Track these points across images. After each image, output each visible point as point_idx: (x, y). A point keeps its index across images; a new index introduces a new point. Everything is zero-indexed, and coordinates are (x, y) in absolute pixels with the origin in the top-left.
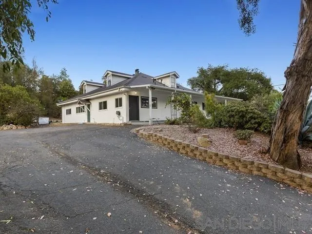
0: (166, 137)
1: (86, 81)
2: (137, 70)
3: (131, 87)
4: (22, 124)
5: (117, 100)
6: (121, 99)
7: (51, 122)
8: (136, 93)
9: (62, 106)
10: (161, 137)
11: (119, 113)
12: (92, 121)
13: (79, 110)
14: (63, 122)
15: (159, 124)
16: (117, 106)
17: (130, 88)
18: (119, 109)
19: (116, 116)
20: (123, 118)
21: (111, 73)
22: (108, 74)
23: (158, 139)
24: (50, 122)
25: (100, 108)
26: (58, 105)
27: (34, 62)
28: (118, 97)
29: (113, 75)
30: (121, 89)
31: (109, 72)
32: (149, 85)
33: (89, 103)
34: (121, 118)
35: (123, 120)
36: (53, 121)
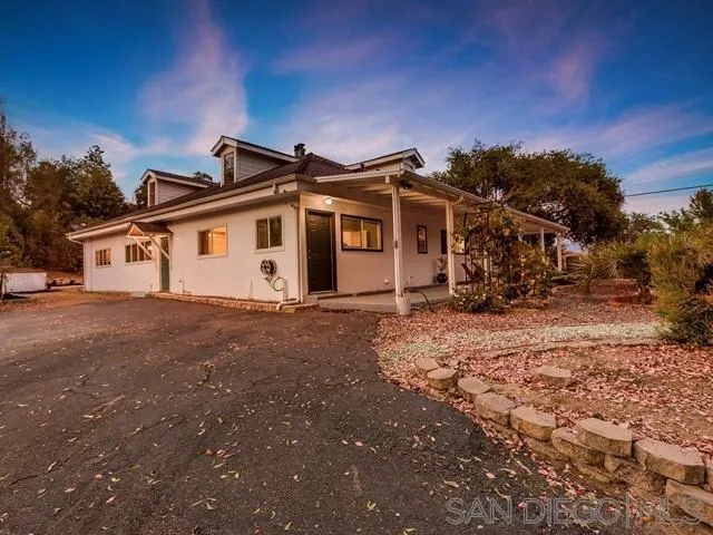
1: (156, 173)
2: (300, 148)
3: (321, 180)
5: (261, 224)
6: (275, 221)
7: (54, 284)
8: (329, 202)
9: (82, 240)
11: (270, 268)
12: (176, 289)
13: (135, 254)
14: (88, 287)
15: (433, 312)
17: (315, 183)
18: (271, 254)
19: (262, 276)
20: (286, 282)
24: (49, 285)
26: (71, 237)
30: (282, 188)
31: (228, 142)
32: (398, 172)
34: (279, 285)
35: (285, 290)
36: (58, 281)
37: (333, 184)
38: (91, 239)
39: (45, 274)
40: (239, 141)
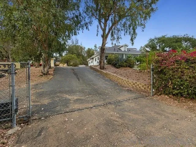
9: (88, 61)
12: (94, 65)
25: (95, 61)
27: (81, 44)
33: (93, 59)
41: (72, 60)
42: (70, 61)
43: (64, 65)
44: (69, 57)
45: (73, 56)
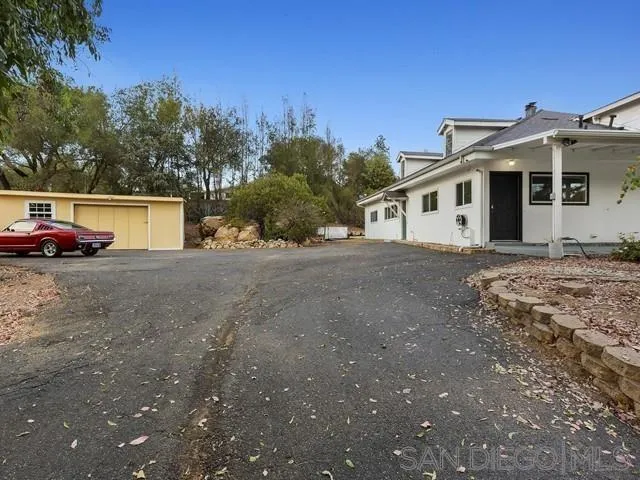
0: (596, 338)
1: (405, 153)
2: (530, 106)
3: (497, 147)
4: (294, 240)
5: (459, 186)
6: (468, 184)
7: (351, 235)
8: (512, 163)
9: (364, 205)
10: (569, 335)
11: (463, 221)
12: (410, 238)
13: (389, 214)
14: (367, 237)
15: (589, 258)
16: (459, 203)
17: (492, 152)
18: (464, 210)
19: (457, 227)
20: (473, 232)
21: (452, 123)
22: (446, 126)
23: (554, 339)
24: (349, 235)
25: (425, 210)
26: (358, 204)
27: (328, 133)
28: (462, 179)
29: (457, 128)
30: (466, 158)
31: (448, 122)
32: (553, 133)
33: (404, 199)
34: (467, 233)
35: (471, 238)
36: (354, 233)
37: (512, 148)
38: (370, 204)
39: (346, 228)
40: (455, 120)
41: (286, 202)
42: (270, 210)
43: (243, 235)
44: (267, 190)
45: (290, 182)
